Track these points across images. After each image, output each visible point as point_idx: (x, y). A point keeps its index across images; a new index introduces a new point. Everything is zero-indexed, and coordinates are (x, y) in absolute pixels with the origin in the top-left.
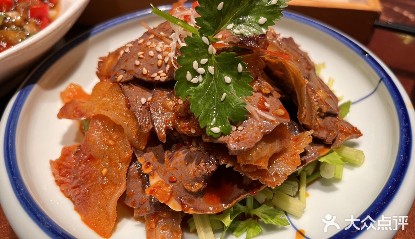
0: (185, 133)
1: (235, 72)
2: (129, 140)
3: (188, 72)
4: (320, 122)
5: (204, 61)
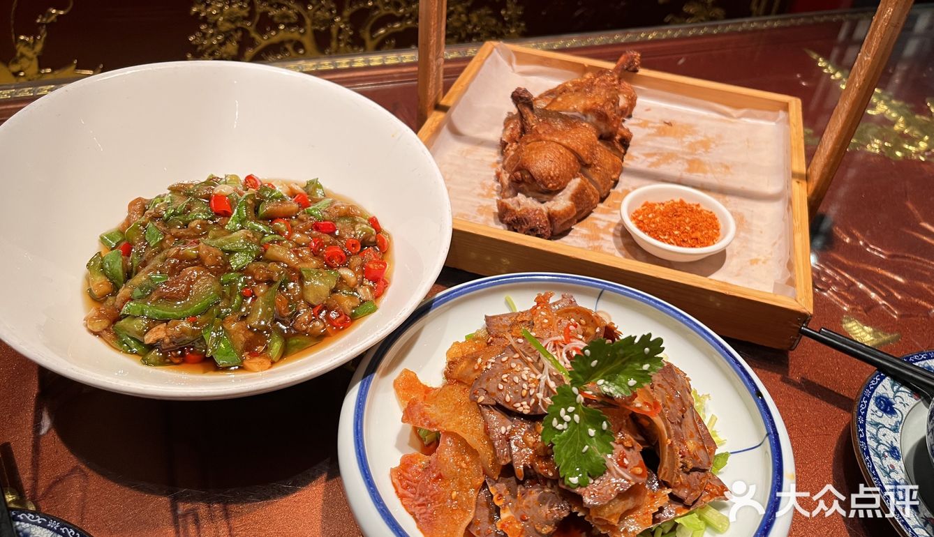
0: (542, 474)
1: (599, 427)
2: (483, 467)
3: (555, 419)
4: (682, 479)
5: (571, 409)
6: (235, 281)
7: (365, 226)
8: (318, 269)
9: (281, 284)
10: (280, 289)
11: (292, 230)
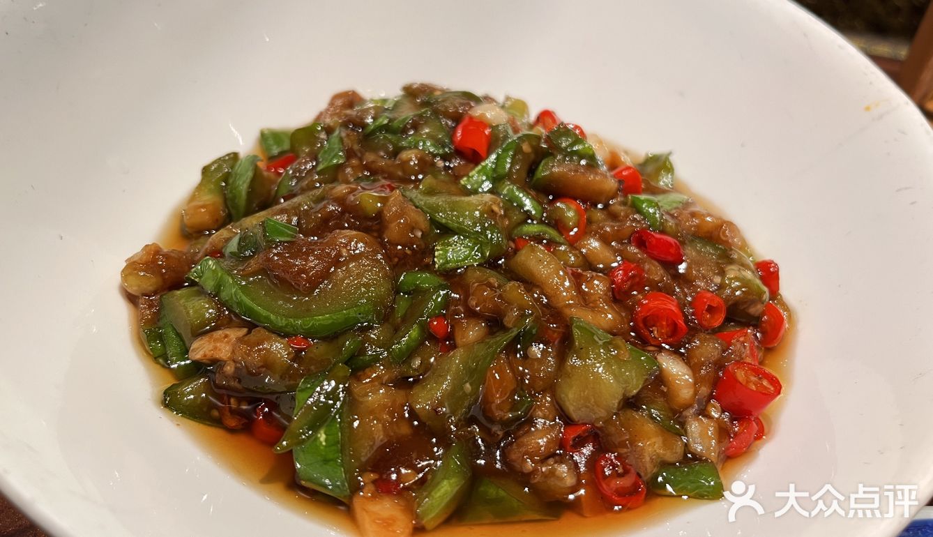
6: (426, 291)
7: (748, 274)
8: (614, 334)
9: (516, 340)
10: (510, 349)
11: (587, 228)
